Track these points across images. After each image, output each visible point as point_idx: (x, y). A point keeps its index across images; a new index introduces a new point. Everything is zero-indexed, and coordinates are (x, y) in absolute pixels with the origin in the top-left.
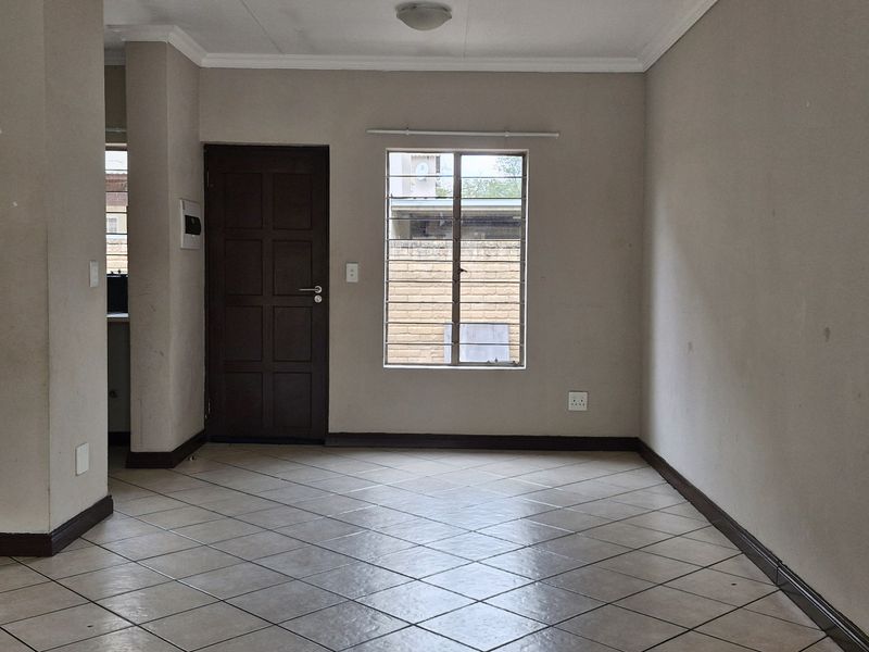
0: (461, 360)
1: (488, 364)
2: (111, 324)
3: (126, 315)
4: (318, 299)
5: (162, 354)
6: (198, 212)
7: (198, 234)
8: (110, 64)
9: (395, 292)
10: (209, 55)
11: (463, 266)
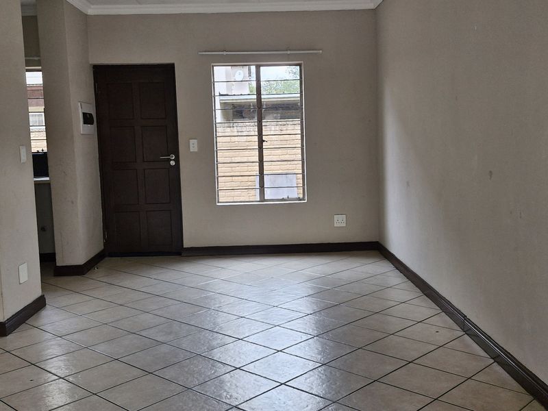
0: (266, 198)
1: (283, 200)
2: (37, 185)
3: (48, 179)
4: (173, 163)
5: (72, 202)
6: (92, 110)
7: (92, 123)
8: (26, 15)
9: (221, 157)
10: (92, 7)
11: (264, 138)
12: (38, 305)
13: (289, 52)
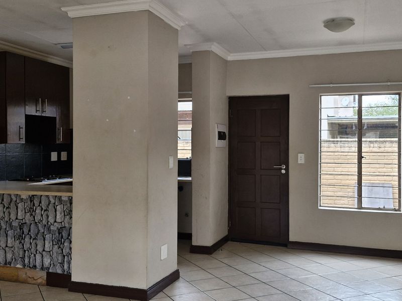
0: (363, 206)
1: (379, 209)
2: (180, 183)
3: (190, 179)
4: (283, 172)
5: (206, 198)
6: (225, 129)
7: (225, 139)
9: (325, 169)
10: (232, 54)
11: (363, 155)
12: (174, 277)
13: (389, 84)
